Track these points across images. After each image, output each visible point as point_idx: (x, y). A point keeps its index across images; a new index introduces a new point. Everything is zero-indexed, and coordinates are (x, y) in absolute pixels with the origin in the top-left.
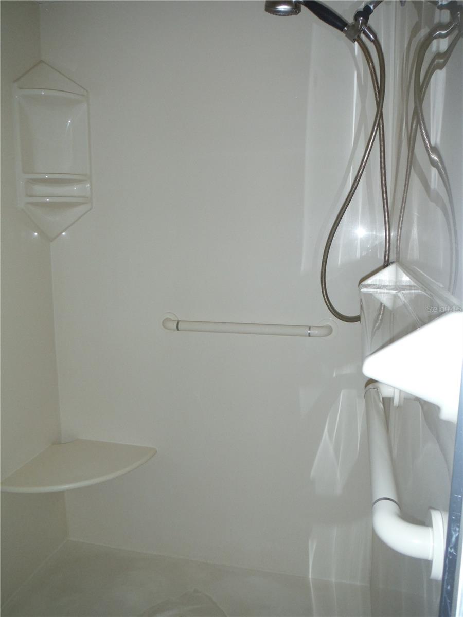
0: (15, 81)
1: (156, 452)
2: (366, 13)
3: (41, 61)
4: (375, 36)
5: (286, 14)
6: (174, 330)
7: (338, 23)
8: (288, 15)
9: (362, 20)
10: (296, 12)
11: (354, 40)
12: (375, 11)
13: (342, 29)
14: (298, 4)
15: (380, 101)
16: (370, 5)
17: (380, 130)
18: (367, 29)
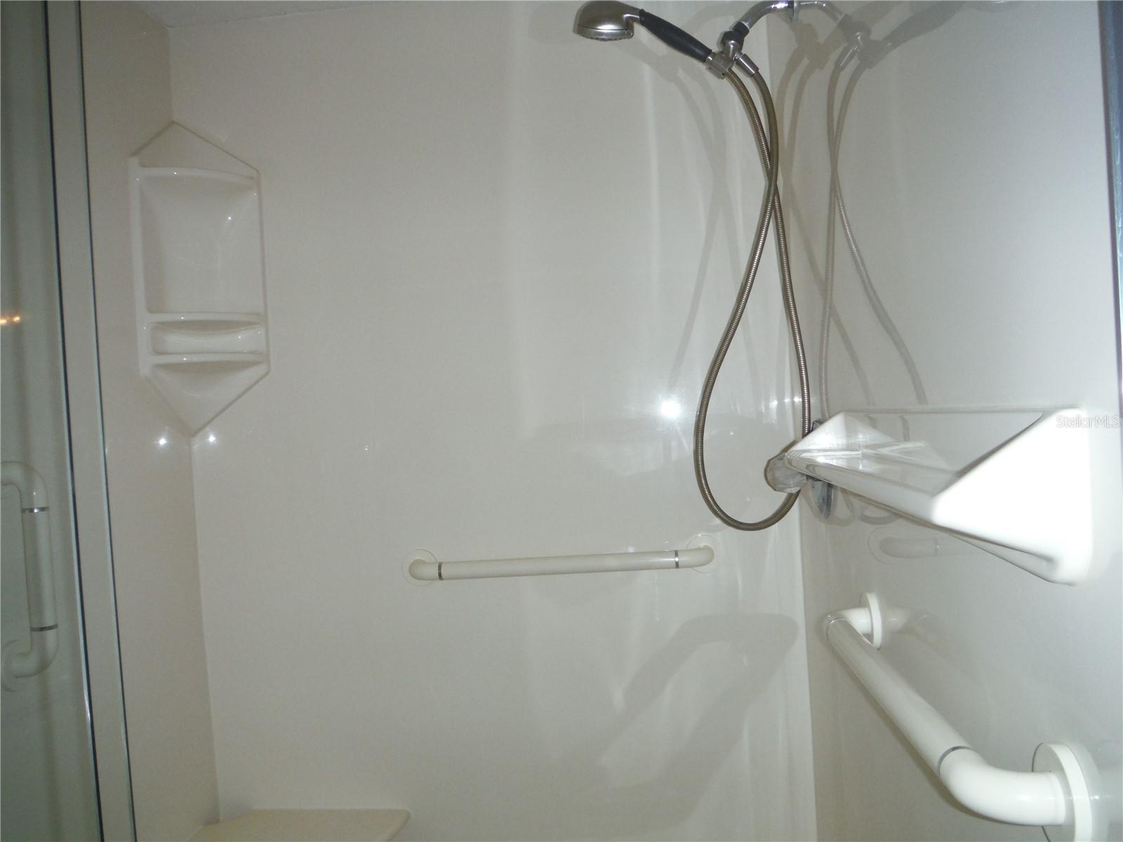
0: (134, 154)
1: (409, 817)
2: (739, 33)
3: (172, 123)
4: (756, 69)
5: (612, 37)
6: (433, 579)
7: (698, 51)
8: (616, 40)
9: (733, 44)
10: (628, 34)
11: (723, 74)
12: (752, 31)
13: (703, 59)
14: (630, 21)
15: (772, 168)
16: (743, 23)
17: (775, 212)
18: (742, 58)
